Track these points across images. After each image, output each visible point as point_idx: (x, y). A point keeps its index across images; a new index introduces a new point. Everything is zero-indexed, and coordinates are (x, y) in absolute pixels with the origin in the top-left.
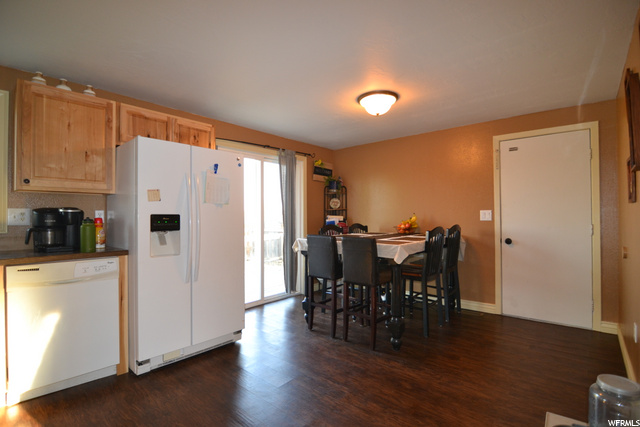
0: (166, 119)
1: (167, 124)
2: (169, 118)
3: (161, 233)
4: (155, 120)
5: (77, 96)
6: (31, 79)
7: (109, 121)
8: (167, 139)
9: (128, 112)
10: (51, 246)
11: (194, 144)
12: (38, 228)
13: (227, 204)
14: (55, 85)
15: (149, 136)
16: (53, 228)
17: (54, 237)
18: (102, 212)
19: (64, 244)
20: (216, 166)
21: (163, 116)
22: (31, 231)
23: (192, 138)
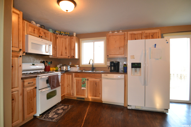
0: (141, 32)
1: (141, 34)
2: (142, 32)
3: (136, 69)
4: (138, 34)
5: (118, 34)
6: (109, 33)
7: (125, 38)
8: (142, 39)
9: (130, 34)
10: (113, 70)
11: (152, 38)
12: (111, 66)
13: (161, 58)
14: (114, 33)
15: (136, 39)
16: (113, 66)
17: (114, 68)
18: (125, 62)
19: (115, 70)
20: (155, 45)
21: (140, 32)
22: (109, 66)
23: (151, 36)
